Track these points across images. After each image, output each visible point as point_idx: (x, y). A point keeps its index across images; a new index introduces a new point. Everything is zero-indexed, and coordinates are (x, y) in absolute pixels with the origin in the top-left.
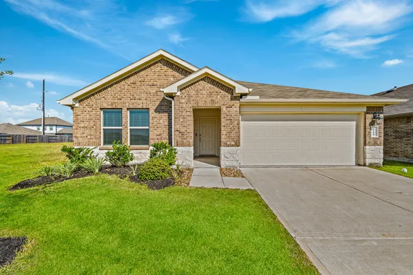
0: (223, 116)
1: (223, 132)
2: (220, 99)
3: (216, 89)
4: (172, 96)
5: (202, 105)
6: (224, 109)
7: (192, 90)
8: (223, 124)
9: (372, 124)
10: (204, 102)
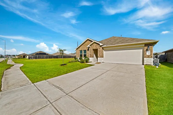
0: (98, 51)
1: (98, 54)
2: (98, 47)
3: (97, 45)
4: (89, 47)
5: (94, 48)
6: (98, 49)
7: (92, 46)
8: (98, 52)
9: (147, 50)
10: (95, 48)
